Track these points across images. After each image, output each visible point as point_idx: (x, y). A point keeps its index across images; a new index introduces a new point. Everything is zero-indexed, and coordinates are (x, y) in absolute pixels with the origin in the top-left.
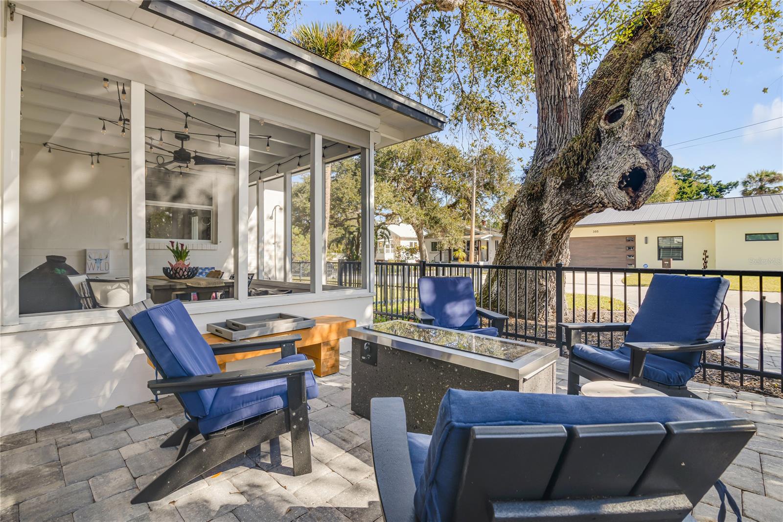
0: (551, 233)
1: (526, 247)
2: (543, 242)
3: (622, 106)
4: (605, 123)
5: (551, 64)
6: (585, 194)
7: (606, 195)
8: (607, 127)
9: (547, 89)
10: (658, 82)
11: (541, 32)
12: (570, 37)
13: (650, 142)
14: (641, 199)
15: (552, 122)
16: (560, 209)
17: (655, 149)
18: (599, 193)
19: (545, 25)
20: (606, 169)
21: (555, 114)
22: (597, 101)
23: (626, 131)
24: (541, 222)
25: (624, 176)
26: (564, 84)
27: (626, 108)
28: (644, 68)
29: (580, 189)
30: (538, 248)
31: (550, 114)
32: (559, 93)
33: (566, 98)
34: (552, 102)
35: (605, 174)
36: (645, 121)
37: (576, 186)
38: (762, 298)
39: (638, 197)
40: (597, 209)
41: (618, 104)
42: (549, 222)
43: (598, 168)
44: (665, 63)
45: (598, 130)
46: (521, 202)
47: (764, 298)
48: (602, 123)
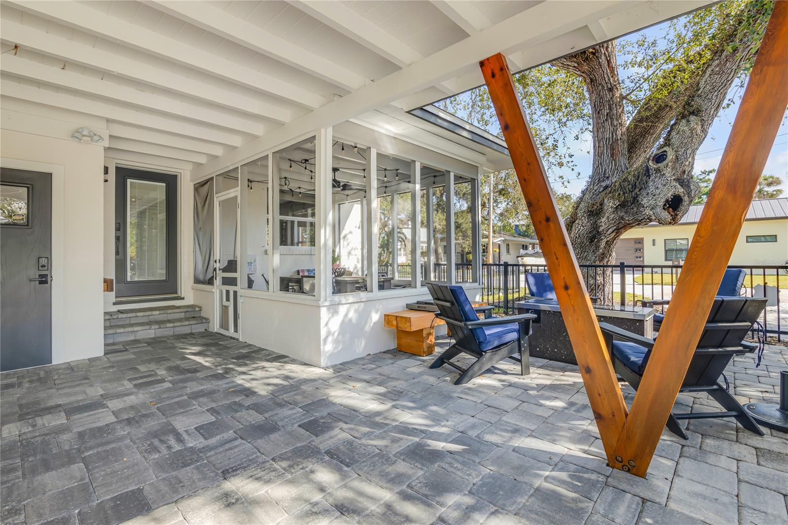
0: (605, 240)
1: (584, 250)
2: (597, 247)
3: (665, 151)
4: (653, 163)
5: (607, 115)
6: (637, 212)
7: (654, 213)
8: (655, 166)
9: (603, 133)
10: (692, 137)
11: (600, 91)
12: (621, 95)
13: (685, 177)
14: (679, 217)
15: (606, 157)
16: (615, 222)
17: (688, 181)
18: (648, 212)
19: (603, 87)
20: (654, 195)
21: (609, 151)
22: (637, 139)
23: (669, 169)
24: (598, 232)
25: (667, 201)
26: (617, 129)
27: (668, 154)
28: (681, 126)
29: (633, 208)
30: (593, 251)
31: (605, 151)
32: (613, 136)
33: (618, 140)
34: (607, 143)
35: (654, 199)
36: (682, 163)
37: (629, 206)
38: (765, 284)
39: (677, 215)
40: (645, 223)
41: (662, 150)
42: (605, 232)
43: (648, 194)
44: (697, 124)
45: (647, 167)
46: (582, 217)
47: (766, 283)
48: (651, 163)
